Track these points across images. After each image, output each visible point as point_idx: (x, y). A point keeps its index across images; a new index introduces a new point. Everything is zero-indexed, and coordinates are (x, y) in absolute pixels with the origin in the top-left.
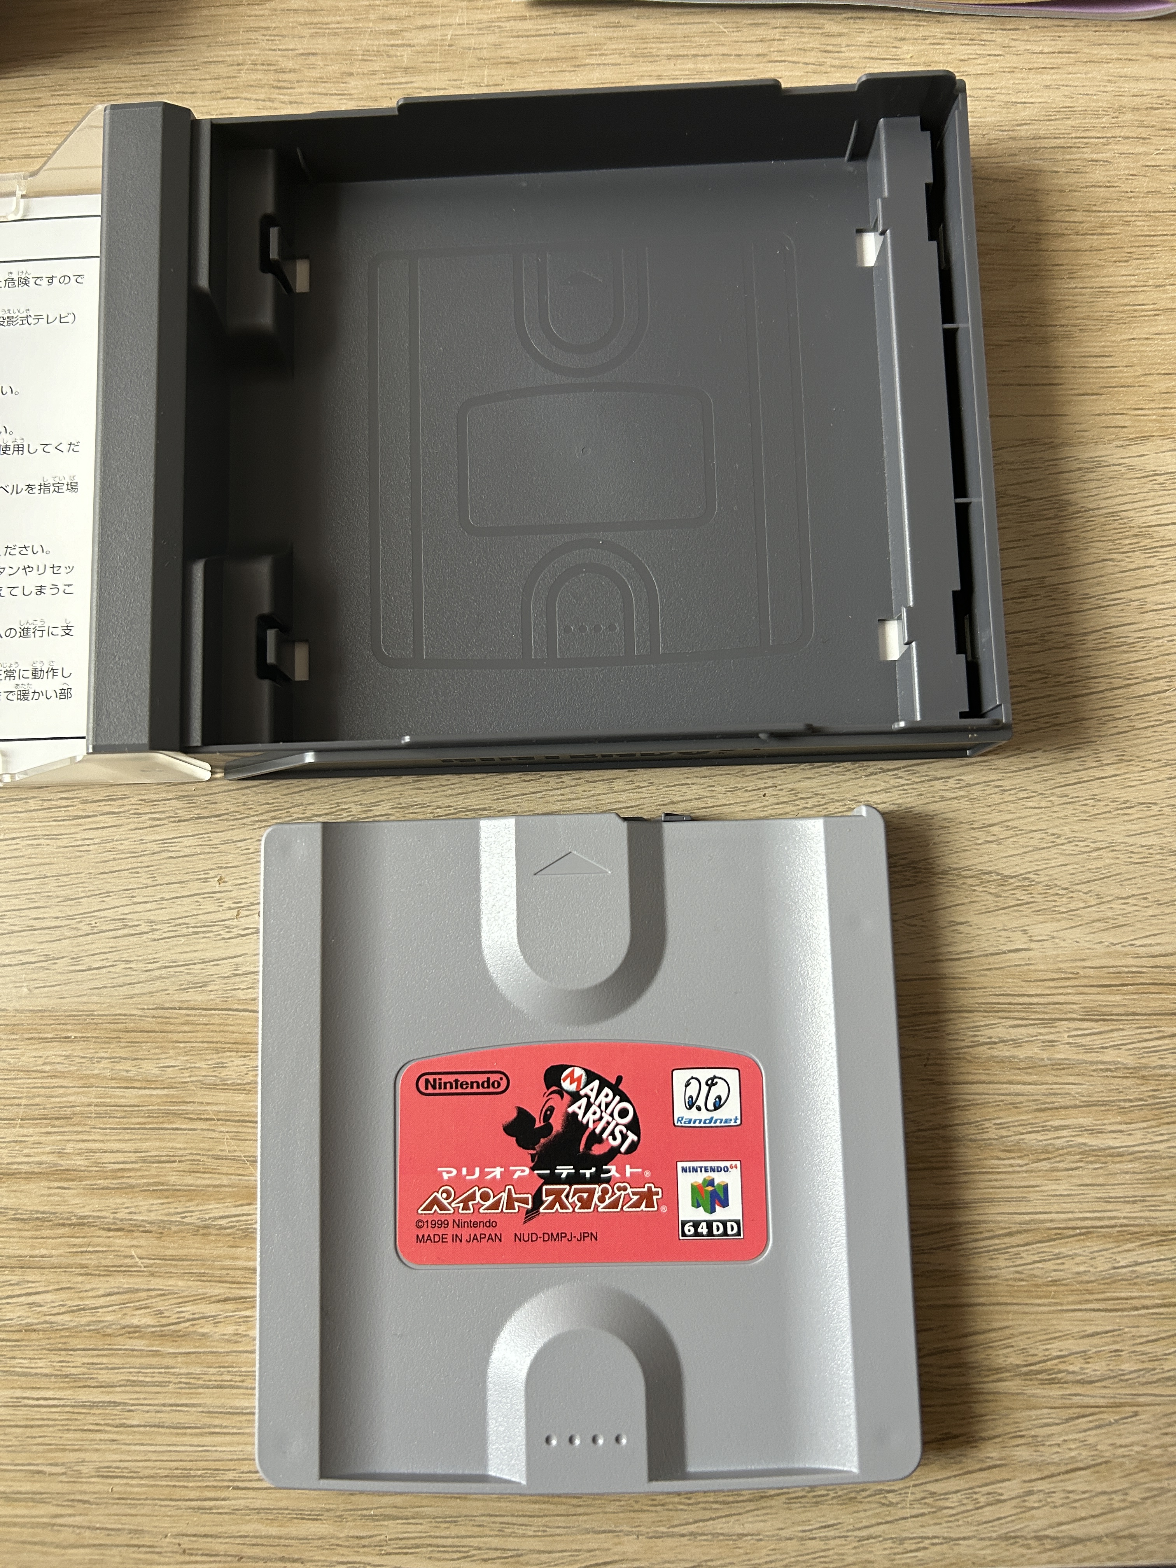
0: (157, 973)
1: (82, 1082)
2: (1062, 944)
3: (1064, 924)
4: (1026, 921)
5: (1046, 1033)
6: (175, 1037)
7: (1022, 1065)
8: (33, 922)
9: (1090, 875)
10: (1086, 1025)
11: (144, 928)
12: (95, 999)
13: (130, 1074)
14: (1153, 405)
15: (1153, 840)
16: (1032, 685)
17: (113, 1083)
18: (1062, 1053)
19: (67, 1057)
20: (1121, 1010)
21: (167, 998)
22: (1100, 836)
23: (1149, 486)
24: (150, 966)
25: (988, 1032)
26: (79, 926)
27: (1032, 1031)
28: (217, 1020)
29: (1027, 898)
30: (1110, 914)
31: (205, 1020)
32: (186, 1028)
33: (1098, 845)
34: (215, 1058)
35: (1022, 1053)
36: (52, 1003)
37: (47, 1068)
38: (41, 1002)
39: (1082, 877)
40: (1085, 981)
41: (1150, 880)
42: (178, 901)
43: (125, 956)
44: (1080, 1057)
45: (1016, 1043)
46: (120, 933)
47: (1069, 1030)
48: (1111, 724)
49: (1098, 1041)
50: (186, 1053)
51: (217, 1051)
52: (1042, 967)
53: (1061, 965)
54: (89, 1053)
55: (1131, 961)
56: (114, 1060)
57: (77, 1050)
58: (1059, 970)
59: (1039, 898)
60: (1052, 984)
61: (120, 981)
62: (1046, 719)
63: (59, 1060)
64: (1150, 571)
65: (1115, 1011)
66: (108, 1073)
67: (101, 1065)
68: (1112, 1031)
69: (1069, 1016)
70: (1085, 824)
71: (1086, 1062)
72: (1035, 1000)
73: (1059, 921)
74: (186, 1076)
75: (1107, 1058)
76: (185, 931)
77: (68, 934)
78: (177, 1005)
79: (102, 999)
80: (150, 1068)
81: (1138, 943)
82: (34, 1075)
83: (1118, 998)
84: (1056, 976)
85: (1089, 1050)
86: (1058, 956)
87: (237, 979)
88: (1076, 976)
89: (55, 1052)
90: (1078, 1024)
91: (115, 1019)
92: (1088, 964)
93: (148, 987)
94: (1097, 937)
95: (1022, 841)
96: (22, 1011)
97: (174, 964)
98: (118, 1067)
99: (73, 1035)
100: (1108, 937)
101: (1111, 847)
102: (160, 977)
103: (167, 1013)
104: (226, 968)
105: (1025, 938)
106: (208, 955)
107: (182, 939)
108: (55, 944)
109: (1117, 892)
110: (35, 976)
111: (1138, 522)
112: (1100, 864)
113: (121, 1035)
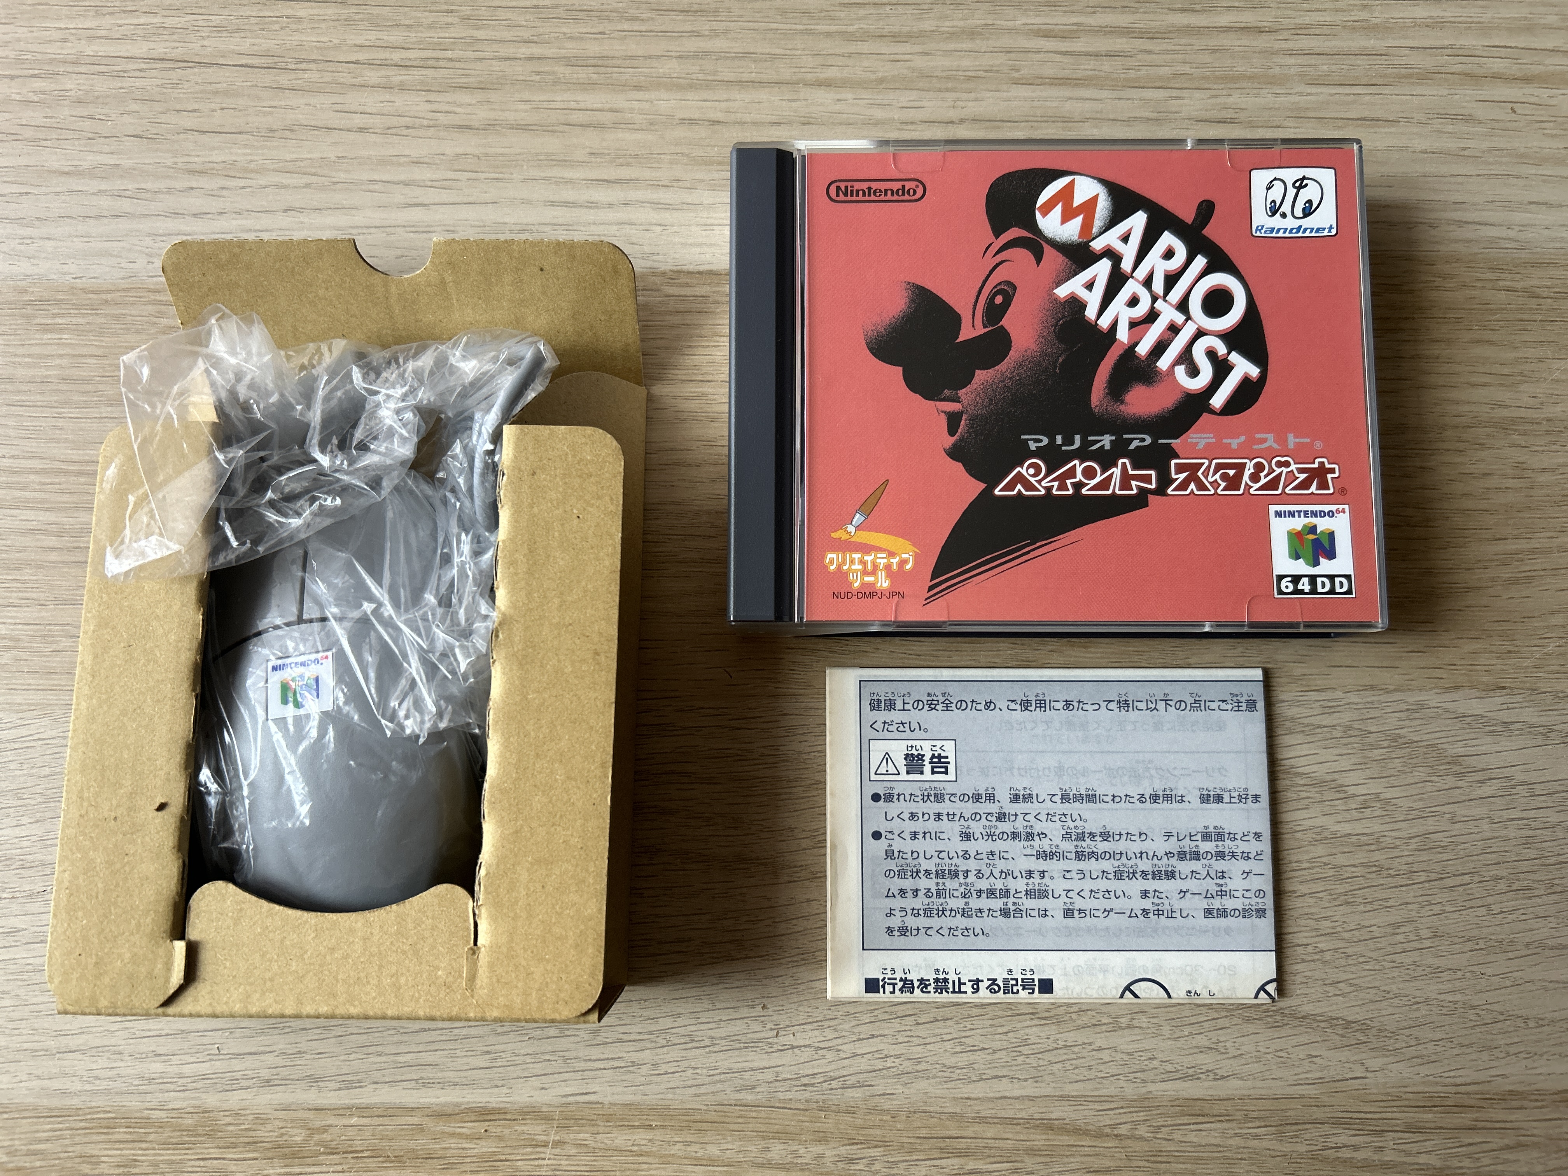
0: (717, 1078)
1: (661, 1160)
2: (1390, 1074)
3: (1391, 1059)
4: (1364, 1056)
5: (1377, 1141)
6: (733, 1127)
7: (1359, 1164)
8: (621, 1036)
9: (1412, 1023)
10: (1406, 1135)
11: (707, 1042)
12: (670, 1096)
13: (699, 1155)
14: (1463, 662)
15: (1458, 997)
16: (1369, 876)
17: (686, 1161)
18: (1389, 1156)
19: (650, 1140)
20: (1432, 1125)
21: (725, 1097)
22: (1418, 994)
23: (1459, 725)
24: (712, 1072)
25: (1334, 1139)
26: (658, 1039)
27: (1368, 1139)
28: (763, 1115)
29: (1364, 1039)
30: (1425, 1052)
31: (754, 1114)
32: (740, 1120)
33: (1418, 1000)
34: (763, 1144)
35: (1360, 1155)
36: (638, 1098)
37: (635, 1148)
38: (630, 1098)
39: (1405, 1024)
40: (1406, 1103)
41: (1455, 1028)
42: (733, 1022)
43: (693, 1064)
44: (1402, 1159)
45: (1356, 1148)
46: (689, 1045)
47: (1394, 1139)
48: (1428, 908)
49: (1414, 1148)
50: (740, 1140)
51: (764, 1138)
52: (1375, 1091)
53: (1389, 1090)
54: (667, 1138)
55: (1440, 1089)
56: (687, 1143)
57: (658, 1135)
58: (1387, 1094)
59: (1373, 1039)
60: (1381, 1104)
61: (690, 1083)
62: (1381, 902)
63: (643, 1142)
64: (1458, 791)
65: (1428, 1125)
66: (680, 1154)
67: (677, 1147)
68: (1425, 1140)
69: (1395, 1128)
70: (1407, 984)
71: (1405, 1163)
72: (1369, 1116)
73: (1387, 1056)
74: (741, 1157)
75: (1421, 1161)
76: (738, 1046)
77: (649, 1046)
78: (733, 1102)
79: (676, 1097)
80: (713, 1150)
81: (1446, 1075)
82: (625, 1153)
83: (1430, 1116)
84: (1385, 1098)
85: (1408, 1154)
86: (1386, 1083)
87: (778, 1084)
88: (1399, 1098)
89: (641, 1136)
90: (1400, 1135)
91: (686, 1112)
92: (1408, 1090)
93: (712, 1088)
94: (1416, 1069)
95: (1362, 995)
96: (615, 1105)
97: (730, 1071)
98: (689, 1149)
99: (654, 1124)
100: (1425, 1070)
101: (1426, 1001)
102: (720, 1081)
103: (725, 1108)
104: (769, 1076)
105: (1363, 1069)
106: (756, 1065)
107: (736, 1052)
108: (639, 1054)
109: (1431, 1036)
110: (623, 1078)
111: (1451, 752)
112: (1418, 1014)
113: (691, 1124)
